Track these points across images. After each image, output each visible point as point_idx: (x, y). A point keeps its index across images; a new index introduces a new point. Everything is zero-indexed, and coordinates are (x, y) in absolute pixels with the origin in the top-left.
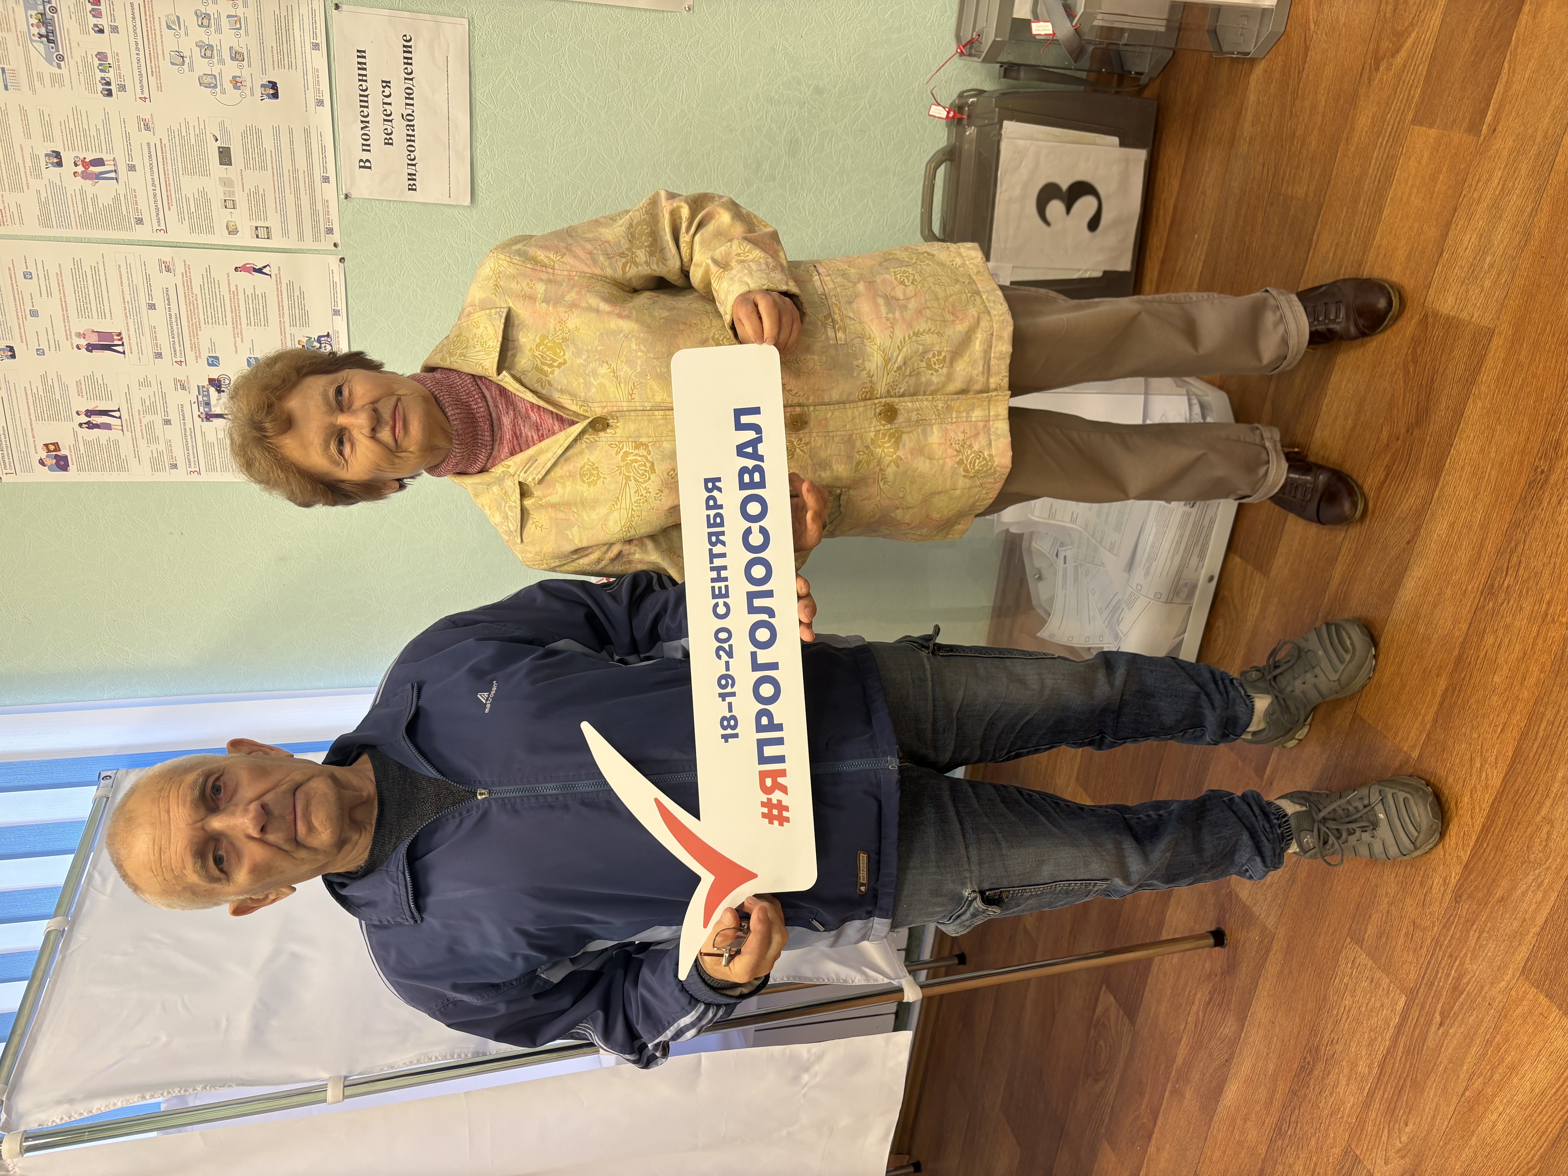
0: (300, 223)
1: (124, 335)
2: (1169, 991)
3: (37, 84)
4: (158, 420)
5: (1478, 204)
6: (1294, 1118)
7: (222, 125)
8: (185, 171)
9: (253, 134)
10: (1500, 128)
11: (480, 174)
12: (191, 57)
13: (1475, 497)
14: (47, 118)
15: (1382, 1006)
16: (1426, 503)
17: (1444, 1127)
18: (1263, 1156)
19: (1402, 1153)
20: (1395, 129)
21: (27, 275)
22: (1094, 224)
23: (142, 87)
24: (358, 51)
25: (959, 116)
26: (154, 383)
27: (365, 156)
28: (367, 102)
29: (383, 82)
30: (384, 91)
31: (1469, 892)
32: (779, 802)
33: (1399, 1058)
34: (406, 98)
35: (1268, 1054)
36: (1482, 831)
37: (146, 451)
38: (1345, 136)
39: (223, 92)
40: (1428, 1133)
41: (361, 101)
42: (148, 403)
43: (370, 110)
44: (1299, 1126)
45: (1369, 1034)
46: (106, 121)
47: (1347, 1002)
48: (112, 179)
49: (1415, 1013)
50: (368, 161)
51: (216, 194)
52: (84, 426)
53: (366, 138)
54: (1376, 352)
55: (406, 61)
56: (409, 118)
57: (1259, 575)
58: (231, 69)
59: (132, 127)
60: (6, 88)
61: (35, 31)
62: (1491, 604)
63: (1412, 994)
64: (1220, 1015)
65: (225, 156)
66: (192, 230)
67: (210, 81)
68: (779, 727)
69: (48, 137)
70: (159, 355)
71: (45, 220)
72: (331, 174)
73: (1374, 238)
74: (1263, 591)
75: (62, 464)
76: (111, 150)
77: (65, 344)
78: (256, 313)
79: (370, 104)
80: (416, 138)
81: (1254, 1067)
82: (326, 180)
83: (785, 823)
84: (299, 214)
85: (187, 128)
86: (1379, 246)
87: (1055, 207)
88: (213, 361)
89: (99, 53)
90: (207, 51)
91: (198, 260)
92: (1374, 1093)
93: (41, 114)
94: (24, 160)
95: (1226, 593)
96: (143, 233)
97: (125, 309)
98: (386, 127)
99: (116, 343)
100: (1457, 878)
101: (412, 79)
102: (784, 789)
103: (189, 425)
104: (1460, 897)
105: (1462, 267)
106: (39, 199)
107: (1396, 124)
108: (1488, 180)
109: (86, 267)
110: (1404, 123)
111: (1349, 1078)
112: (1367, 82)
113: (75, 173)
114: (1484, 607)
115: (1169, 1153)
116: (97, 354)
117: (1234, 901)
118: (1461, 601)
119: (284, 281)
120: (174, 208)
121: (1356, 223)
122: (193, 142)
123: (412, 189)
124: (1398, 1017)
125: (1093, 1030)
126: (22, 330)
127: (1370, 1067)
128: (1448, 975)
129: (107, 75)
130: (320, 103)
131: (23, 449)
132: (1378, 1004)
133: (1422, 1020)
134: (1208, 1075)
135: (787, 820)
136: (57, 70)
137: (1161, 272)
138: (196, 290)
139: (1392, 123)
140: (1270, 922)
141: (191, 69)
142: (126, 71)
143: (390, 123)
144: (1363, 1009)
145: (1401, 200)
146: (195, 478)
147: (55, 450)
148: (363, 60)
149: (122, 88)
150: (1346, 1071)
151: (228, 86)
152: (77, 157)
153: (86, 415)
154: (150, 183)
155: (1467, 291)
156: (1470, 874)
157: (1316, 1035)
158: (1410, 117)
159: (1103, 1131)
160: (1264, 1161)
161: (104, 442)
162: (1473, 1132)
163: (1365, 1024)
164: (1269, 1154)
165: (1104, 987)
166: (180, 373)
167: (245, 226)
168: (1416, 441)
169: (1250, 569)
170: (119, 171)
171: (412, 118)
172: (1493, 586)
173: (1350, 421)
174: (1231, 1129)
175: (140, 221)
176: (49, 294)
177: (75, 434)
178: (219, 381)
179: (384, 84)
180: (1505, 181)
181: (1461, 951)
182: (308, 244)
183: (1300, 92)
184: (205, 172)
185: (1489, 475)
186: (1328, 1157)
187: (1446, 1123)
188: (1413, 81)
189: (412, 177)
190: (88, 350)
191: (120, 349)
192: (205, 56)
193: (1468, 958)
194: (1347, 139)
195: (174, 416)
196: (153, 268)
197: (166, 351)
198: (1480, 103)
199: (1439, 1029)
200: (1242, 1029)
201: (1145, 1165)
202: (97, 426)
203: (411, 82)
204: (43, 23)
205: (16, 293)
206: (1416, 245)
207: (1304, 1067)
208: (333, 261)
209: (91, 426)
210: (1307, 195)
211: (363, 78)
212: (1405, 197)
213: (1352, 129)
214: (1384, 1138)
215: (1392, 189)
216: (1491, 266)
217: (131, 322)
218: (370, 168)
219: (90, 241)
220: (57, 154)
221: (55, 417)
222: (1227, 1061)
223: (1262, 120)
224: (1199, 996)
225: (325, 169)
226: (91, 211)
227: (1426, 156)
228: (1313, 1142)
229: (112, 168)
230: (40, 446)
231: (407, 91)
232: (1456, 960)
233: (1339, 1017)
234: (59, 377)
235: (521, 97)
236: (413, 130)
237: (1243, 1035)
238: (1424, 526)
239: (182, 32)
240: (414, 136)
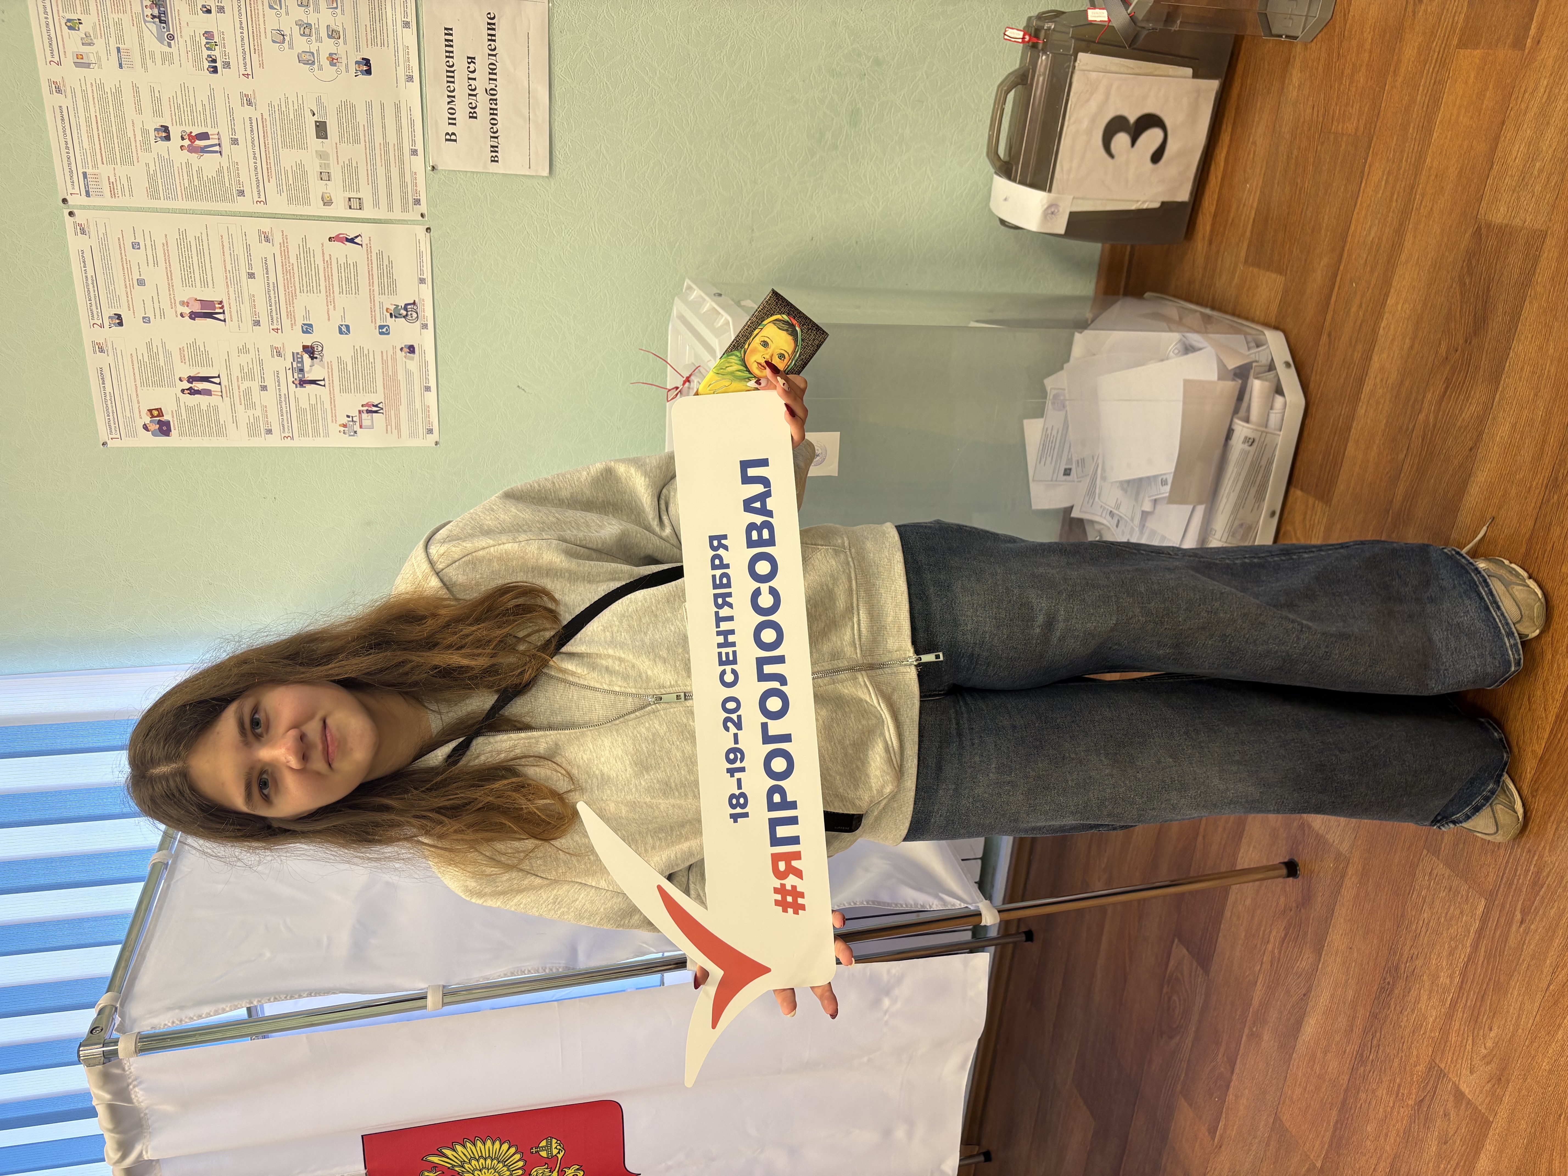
0: (390, 195)
1: (225, 304)
2: (1243, 934)
3: (149, 62)
4: (255, 386)
5: (1525, 114)
6: (1375, 1042)
7: (319, 99)
8: (285, 145)
9: (347, 109)
10: (1544, 39)
11: (558, 145)
12: (291, 35)
13: (1536, 395)
14: (157, 94)
15: (1461, 913)
16: (1488, 408)
17: (1530, 1025)
18: (1345, 1086)
19: (1487, 1059)
20: (1440, 56)
21: (136, 246)
22: (1157, 157)
23: (245, 64)
24: (446, 29)
25: (1035, 40)
26: (252, 350)
27: (451, 129)
28: (453, 77)
29: (468, 58)
30: (469, 67)
31: (1545, 784)
32: (794, 887)
33: (1480, 962)
34: (490, 73)
35: (1346, 982)
36: (1556, 722)
37: (243, 416)
38: (1392, 69)
39: (321, 68)
40: (1513, 1035)
41: (448, 77)
42: (246, 370)
43: (456, 85)
44: (1381, 1048)
45: (1450, 943)
46: (212, 97)
47: (1425, 915)
48: (216, 152)
49: (1495, 914)
50: (453, 134)
51: (313, 167)
52: (186, 392)
53: (452, 111)
54: (1431, 270)
55: (490, 38)
56: (492, 92)
57: (1320, 504)
58: (328, 46)
59: (236, 102)
60: (121, 66)
61: (148, 12)
62: (1556, 497)
63: (1491, 897)
64: (1296, 950)
65: (321, 130)
66: (290, 201)
67: (309, 58)
68: (793, 805)
69: (158, 113)
70: (257, 323)
71: (153, 193)
72: (419, 147)
73: (1425, 161)
74: (1325, 520)
75: (164, 429)
76: (215, 124)
77: (170, 313)
78: (348, 280)
79: (456, 80)
80: (498, 112)
81: (1332, 996)
82: (414, 152)
83: (800, 911)
84: (389, 186)
85: (287, 103)
86: (1431, 168)
87: (1121, 139)
88: (307, 329)
89: (206, 32)
90: (306, 29)
91: (295, 231)
92: (1457, 1002)
93: (152, 90)
94: (135, 135)
95: (1289, 528)
96: (244, 204)
97: (227, 278)
98: (470, 101)
99: (217, 311)
100: (1533, 772)
101: (495, 55)
102: (799, 874)
103: (284, 391)
104: (1537, 790)
105: (1512, 176)
106: (148, 172)
107: (1442, 50)
108: (1534, 91)
109: (191, 238)
110: (1449, 49)
111: (1430, 992)
112: (1411, 14)
113: (182, 147)
114: (1549, 501)
115: (1248, 1099)
116: (199, 321)
117: (1306, 832)
118: (1526, 498)
119: (375, 251)
120: (273, 180)
121: (1407, 149)
122: (292, 116)
123: (494, 160)
124: (1478, 922)
125: (1166, 986)
126: (130, 299)
127: (1451, 977)
128: (1528, 871)
129: (213, 53)
130: (410, 79)
131: (128, 415)
132: (1457, 912)
133: (1502, 920)
134: (1286, 1013)
135: (803, 907)
136: (167, 49)
137: (1213, 225)
138: (293, 260)
139: (1437, 50)
140: (1345, 848)
141: (291, 46)
142: (230, 49)
143: (474, 98)
144: (1443, 920)
145: (1450, 121)
146: (288, 443)
147: (158, 416)
148: (448, 37)
149: (227, 65)
150: (1427, 985)
151: (325, 63)
152: (184, 131)
153: (189, 382)
154: (251, 156)
155: (1518, 198)
156: (1545, 767)
157: (1395, 954)
158: (1455, 42)
159: (1179, 1087)
160: (1346, 1091)
161: (204, 407)
162: (1560, 1025)
163: (1445, 934)
164: (1350, 1084)
165: (1176, 941)
166: (277, 340)
167: (339, 196)
168: (1475, 350)
169: (1311, 500)
170: (223, 145)
171: (495, 92)
172: (1557, 478)
173: (1407, 341)
174: (1311, 1063)
175: (241, 193)
176: (156, 263)
177: (178, 399)
178: (312, 347)
179: (470, 60)
180: (1551, 88)
181: (1540, 844)
182: (397, 214)
183: (1346, 33)
184: (302, 145)
185: (1549, 371)
186: (1412, 1075)
187: (1531, 1021)
188: (1457, 7)
189: (494, 149)
190: (191, 318)
191: (221, 317)
192: (304, 35)
193: (1547, 850)
194: (1395, 71)
195: (270, 382)
196: (253, 239)
197: (264, 320)
198: (1524, 18)
199: (1520, 926)
200: (1320, 960)
201: (1224, 1116)
202: (198, 392)
203: (494, 58)
204: (156, 4)
205: (125, 262)
206: (1466, 162)
207: (1384, 988)
208: (420, 231)
209: (192, 392)
210: (1357, 129)
211: (449, 55)
212: (1453, 118)
213: (1399, 61)
214: (1469, 1047)
215: (1441, 112)
216: (1541, 171)
217: (231, 290)
218: (455, 141)
219: (194, 212)
220: (166, 129)
221: (160, 384)
222: (1304, 995)
223: (1310, 64)
224: (1274, 933)
225: (414, 142)
226: (196, 183)
227: (1472, 76)
228: (1396, 1064)
229: (217, 142)
230: (144, 412)
231: (491, 66)
232: (1534, 854)
233: (1418, 931)
234: (164, 345)
235: (596, 71)
236: (496, 104)
237: (1320, 966)
238: (1486, 431)
239: (283, 11)
240: (496, 109)
